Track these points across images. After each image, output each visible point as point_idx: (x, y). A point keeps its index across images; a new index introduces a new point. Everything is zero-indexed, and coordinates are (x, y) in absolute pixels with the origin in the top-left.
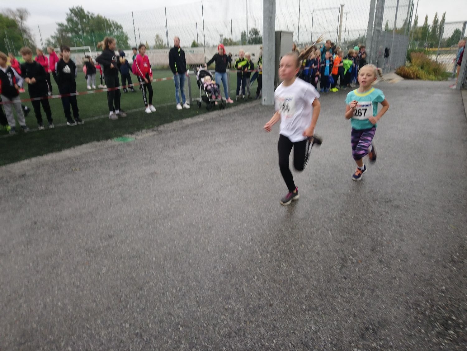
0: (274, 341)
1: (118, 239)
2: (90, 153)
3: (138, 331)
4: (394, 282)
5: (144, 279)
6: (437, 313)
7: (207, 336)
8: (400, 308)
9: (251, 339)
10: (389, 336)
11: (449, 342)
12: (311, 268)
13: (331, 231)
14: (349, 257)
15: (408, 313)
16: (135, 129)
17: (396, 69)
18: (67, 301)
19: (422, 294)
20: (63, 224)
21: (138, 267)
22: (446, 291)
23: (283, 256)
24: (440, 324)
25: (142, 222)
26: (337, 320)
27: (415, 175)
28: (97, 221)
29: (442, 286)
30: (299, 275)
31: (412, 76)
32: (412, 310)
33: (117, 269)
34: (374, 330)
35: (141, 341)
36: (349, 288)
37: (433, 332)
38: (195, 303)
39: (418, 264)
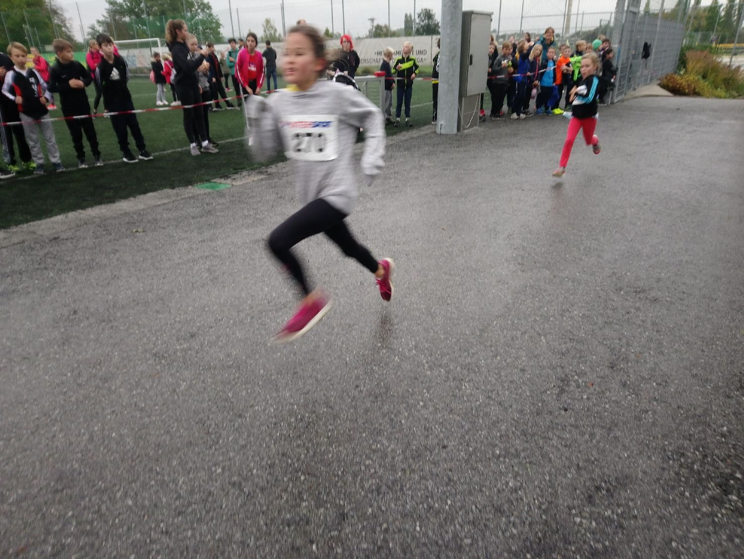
0: (449, 502)
1: (204, 339)
2: (159, 205)
3: (235, 479)
4: (645, 418)
5: (246, 401)
6: (711, 468)
7: (343, 490)
8: (653, 458)
9: (412, 497)
10: (632, 500)
11: (729, 512)
12: (511, 392)
13: (545, 336)
14: (573, 376)
15: (665, 466)
16: (231, 169)
17: (660, 79)
18: (126, 431)
19: (690, 438)
20: (119, 315)
21: (236, 383)
22: (728, 434)
23: (465, 372)
24: (716, 485)
25: (242, 315)
26: (550, 475)
27: (686, 251)
28: (172, 311)
29: (722, 426)
30: (491, 402)
31: (687, 91)
32: (671, 462)
33: (204, 385)
34: (608, 490)
35: (239, 495)
36: (572, 426)
37: (704, 497)
38: (325, 440)
39: (684, 391)
